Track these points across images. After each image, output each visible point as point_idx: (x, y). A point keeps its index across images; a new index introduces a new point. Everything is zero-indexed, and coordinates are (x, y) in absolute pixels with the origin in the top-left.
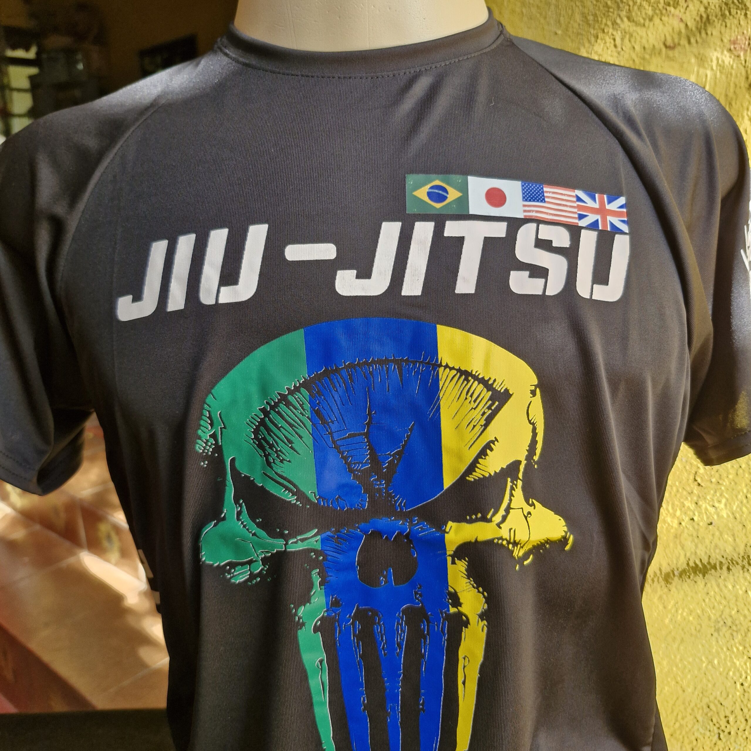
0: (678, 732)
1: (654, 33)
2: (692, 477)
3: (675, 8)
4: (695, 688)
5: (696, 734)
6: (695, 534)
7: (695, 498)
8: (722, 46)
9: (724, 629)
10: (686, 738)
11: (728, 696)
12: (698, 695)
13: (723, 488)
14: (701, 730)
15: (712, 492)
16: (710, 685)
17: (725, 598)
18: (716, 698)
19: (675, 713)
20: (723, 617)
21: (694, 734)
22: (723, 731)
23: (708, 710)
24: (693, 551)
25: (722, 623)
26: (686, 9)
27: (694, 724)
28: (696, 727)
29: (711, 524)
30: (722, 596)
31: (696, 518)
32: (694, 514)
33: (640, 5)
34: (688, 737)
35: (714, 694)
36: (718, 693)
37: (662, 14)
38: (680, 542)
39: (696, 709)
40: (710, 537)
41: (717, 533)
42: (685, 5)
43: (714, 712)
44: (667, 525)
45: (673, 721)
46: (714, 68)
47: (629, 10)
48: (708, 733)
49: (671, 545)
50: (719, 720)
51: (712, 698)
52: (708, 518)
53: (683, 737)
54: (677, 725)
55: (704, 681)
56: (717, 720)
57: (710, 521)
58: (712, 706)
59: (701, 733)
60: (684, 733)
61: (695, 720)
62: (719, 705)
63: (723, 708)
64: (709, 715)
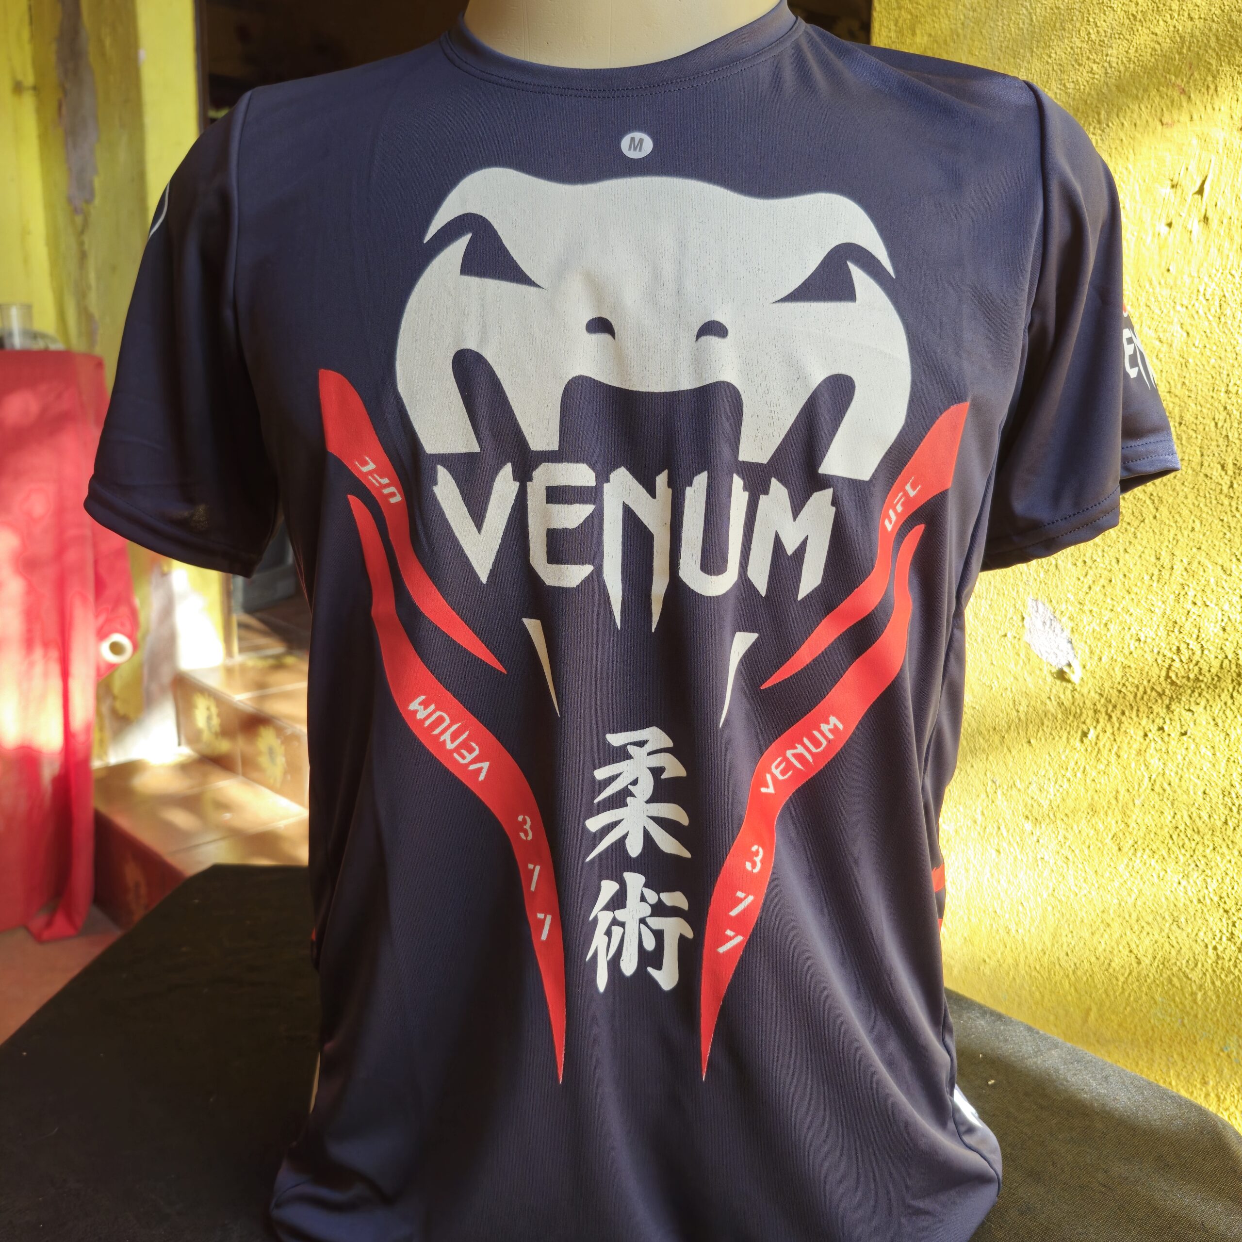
0: (1129, 1021)
1: (1149, 106)
2: (1163, 673)
3: (1176, 77)
4: (1155, 958)
5: (1152, 1021)
6: (1164, 750)
7: (1167, 701)
8: (1231, 125)
9: (1195, 874)
10: (1139, 1028)
11: (1196, 965)
12: (1158, 966)
13: (1203, 686)
14: (1159, 1014)
15: (1189, 691)
16: (1174, 953)
17: (1199, 832)
18: (1180, 969)
19: (1126, 994)
20: (1195, 857)
21: (1150, 1022)
22: (1188, 1014)
23: (1169, 986)
24: (1160, 770)
25: (1193, 865)
26: (1190, 78)
27: (1151, 1007)
28: (1152, 1011)
29: (1185, 734)
30: (1196, 830)
31: (1166, 727)
32: (1165, 722)
33: (1134, 72)
34: (1142, 1027)
35: (1178, 963)
36: (1184, 962)
37: (1159, 83)
38: (1145, 760)
39: (1153, 986)
40: (1184, 752)
41: (1192, 746)
42: (1189, 74)
43: (1177, 988)
44: (1129, 738)
45: (1124, 1005)
46: (1221, 151)
47: (1120, 77)
48: (1168, 1019)
49: (1133, 765)
50: (1183, 999)
51: (1175, 969)
52: (1182, 726)
53: (1135, 1027)
54: (1128, 1009)
55: (1167, 946)
56: (1180, 998)
57: (1185, 729)
58: (1175, 980)
59: (1159, 1020)
60: (1136, 1020)
61: (1152, 1002)
62: (1185, 980)
63: (1189, 982)
64: (1171, 993)
